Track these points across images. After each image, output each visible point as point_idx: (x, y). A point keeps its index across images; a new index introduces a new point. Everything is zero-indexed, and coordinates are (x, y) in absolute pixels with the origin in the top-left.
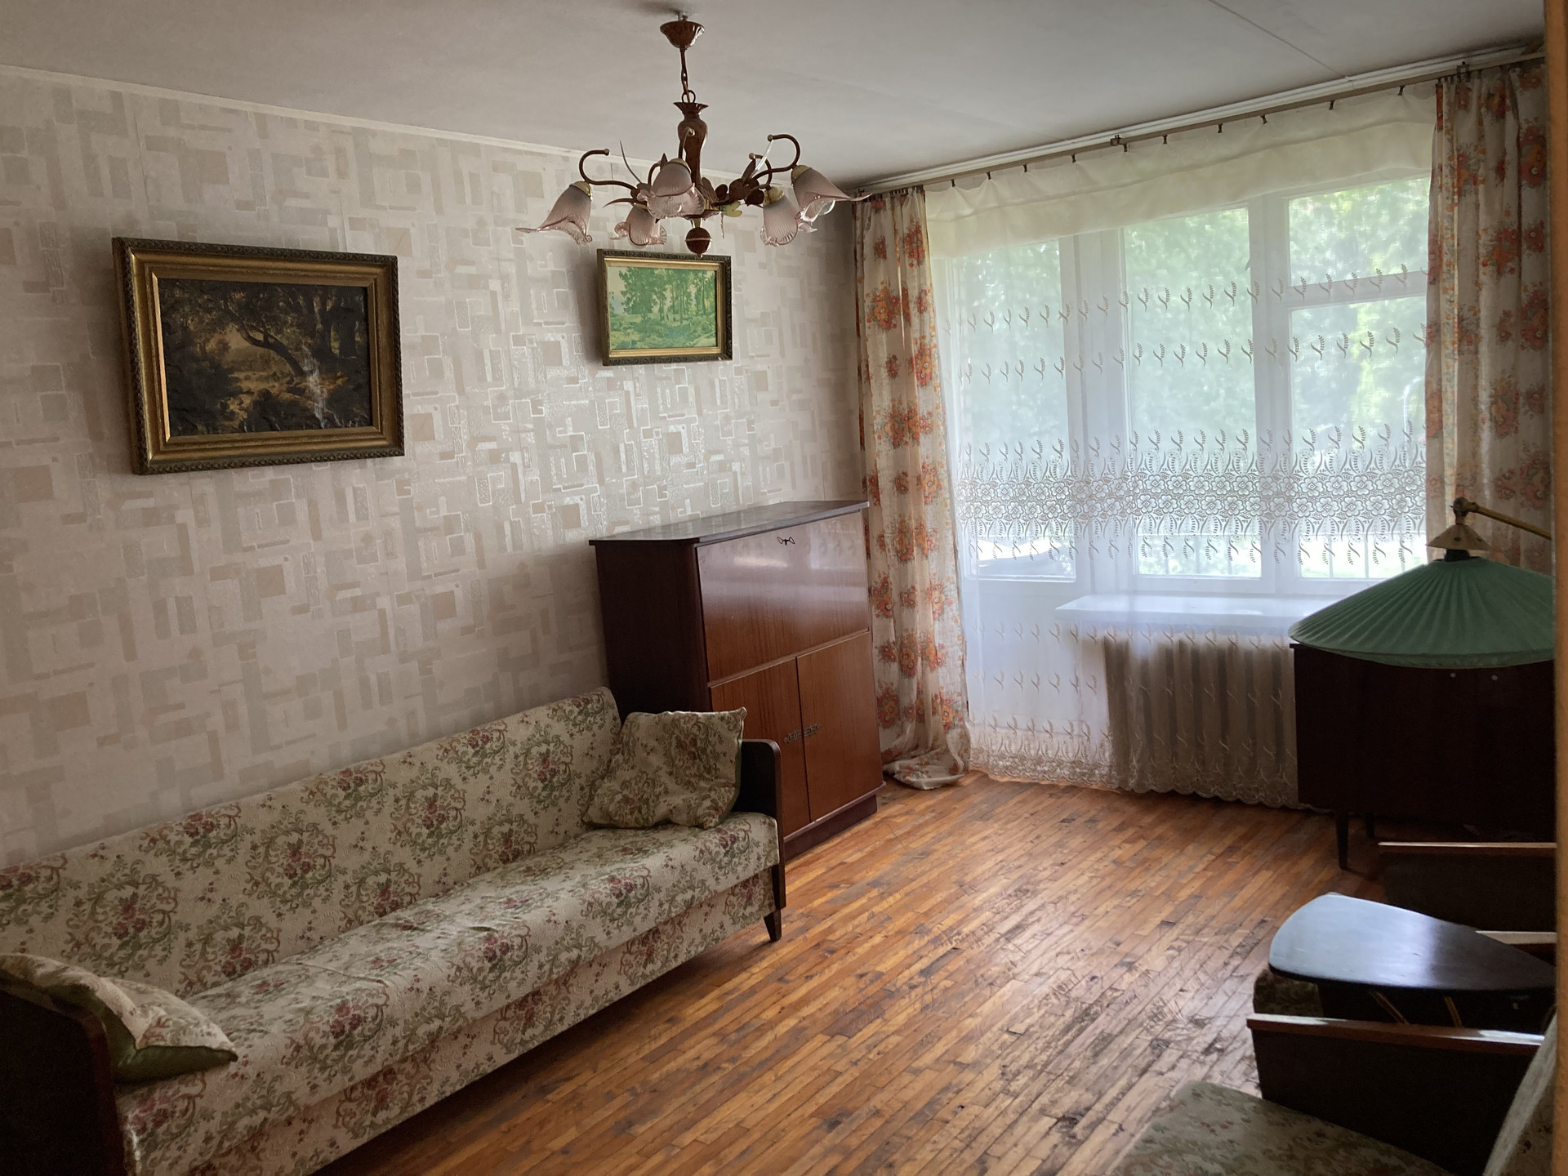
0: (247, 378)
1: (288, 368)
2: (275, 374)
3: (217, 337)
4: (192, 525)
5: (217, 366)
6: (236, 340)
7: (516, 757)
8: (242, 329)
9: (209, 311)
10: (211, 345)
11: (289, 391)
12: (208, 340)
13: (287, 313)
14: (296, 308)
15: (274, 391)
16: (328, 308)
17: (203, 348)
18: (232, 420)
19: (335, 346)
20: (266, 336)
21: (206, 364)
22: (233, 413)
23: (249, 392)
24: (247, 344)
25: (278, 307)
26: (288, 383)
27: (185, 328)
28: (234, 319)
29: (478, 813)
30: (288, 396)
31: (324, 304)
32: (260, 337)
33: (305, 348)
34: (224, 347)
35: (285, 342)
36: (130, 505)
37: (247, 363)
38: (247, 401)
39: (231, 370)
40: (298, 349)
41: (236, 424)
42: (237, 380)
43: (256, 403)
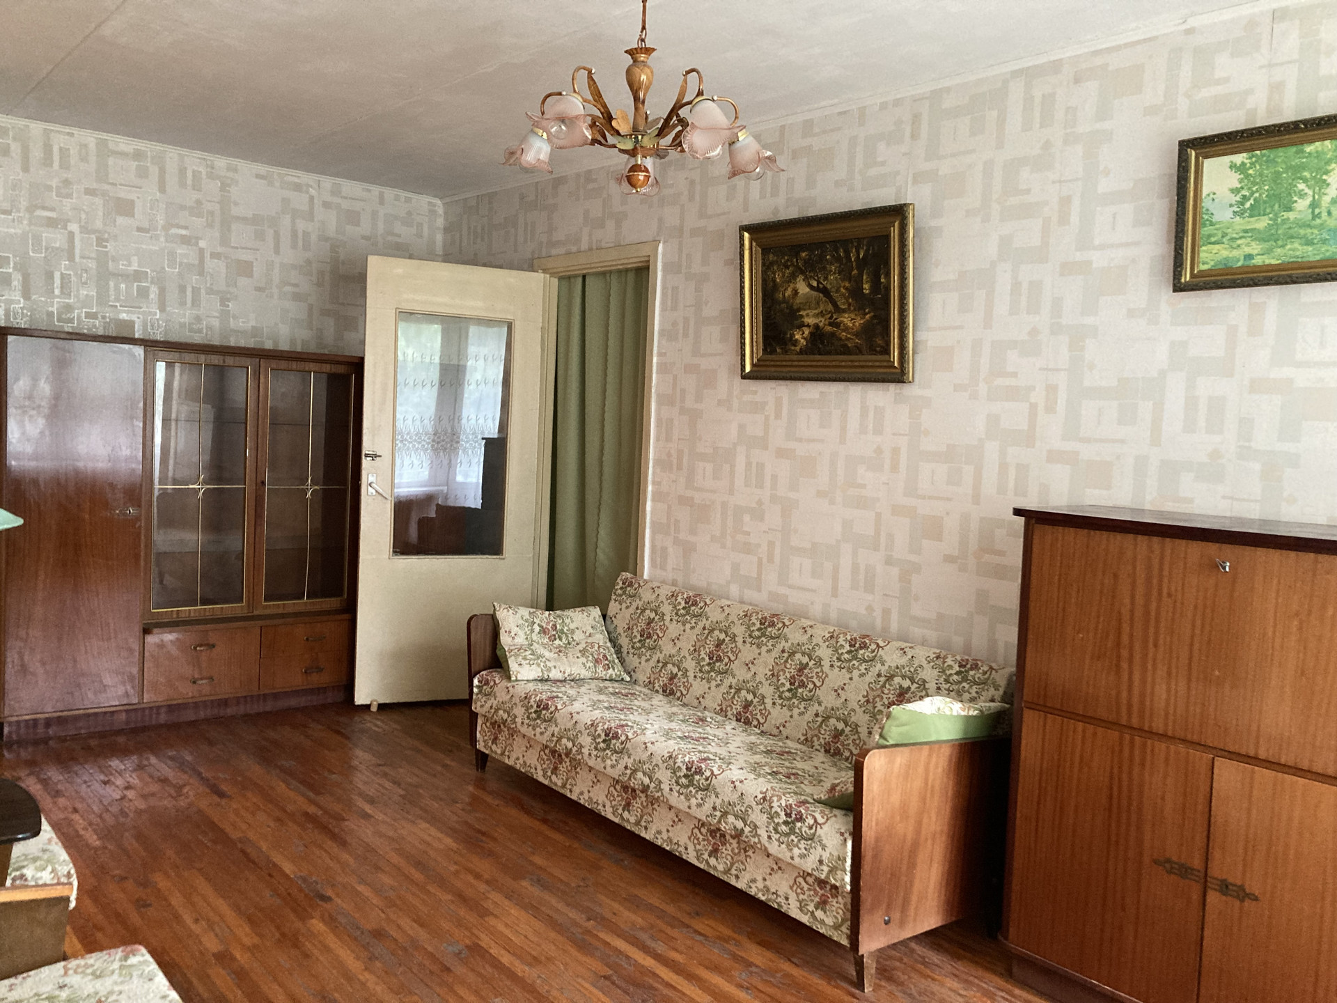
0: (808, 315)
1: (830, 307)
2: (822, 312)
3: (792, 285)
4: (772, 417)
5: (790, 307)
6: (803, 288)
7: (879, 675)
8: (806, 279)
9: (787, 267)
10: (789, 293)
11: (830, 324)
12: (786, 289)
13: (832, 264)
14: (838, 259)
15: (821, 325)
16: (861, 256)
17: (784, 295)
18: (795, 346)
19: (866, 287)
20: (819, 282)
21: (784, 305)
22: (796, 340)
23: (808, 326)
24: (807, 290)
25: (826, 260)
26: (830, 318)
27: (774, 281)
28: (802, 272)
29: (828, 700)
30: (829, 328)
31: (858, 254)
32: (815, 284)
33: (843, 290)
34: (796, 292)
35: (829, 287)
36: (746, 398)
37: (807, 304)
38: (807, 331)
39: (799, 310)
40: (838, 291)
41: (798, 348)
42: (802, 316)
43: (811, 333)
